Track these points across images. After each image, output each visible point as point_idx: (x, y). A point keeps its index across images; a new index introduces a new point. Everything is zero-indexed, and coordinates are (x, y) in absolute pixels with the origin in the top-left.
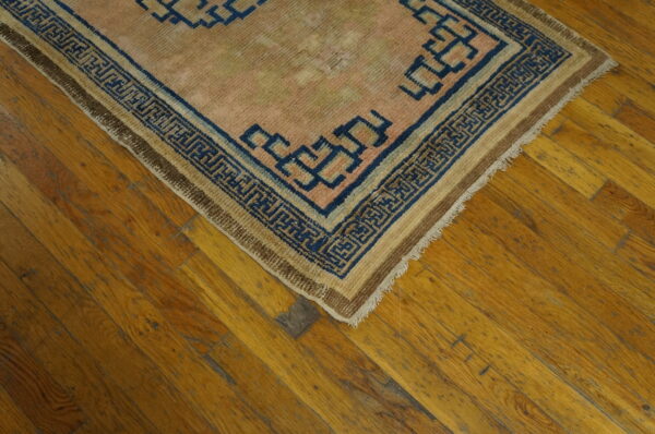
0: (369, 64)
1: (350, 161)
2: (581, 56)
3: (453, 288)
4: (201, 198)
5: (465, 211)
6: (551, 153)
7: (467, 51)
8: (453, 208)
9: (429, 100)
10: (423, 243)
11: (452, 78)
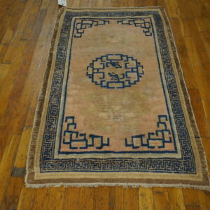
0: (125, 125)
1: (85, 146)
2: (199, 177)
3: (64, 204)
4: (38, 123)
5: (96, 188)
6: (147, 197)
7: (161, 145)
8: (94, 184)
9: (129, 149)
10: (73, 184)
11: (145, 149)
